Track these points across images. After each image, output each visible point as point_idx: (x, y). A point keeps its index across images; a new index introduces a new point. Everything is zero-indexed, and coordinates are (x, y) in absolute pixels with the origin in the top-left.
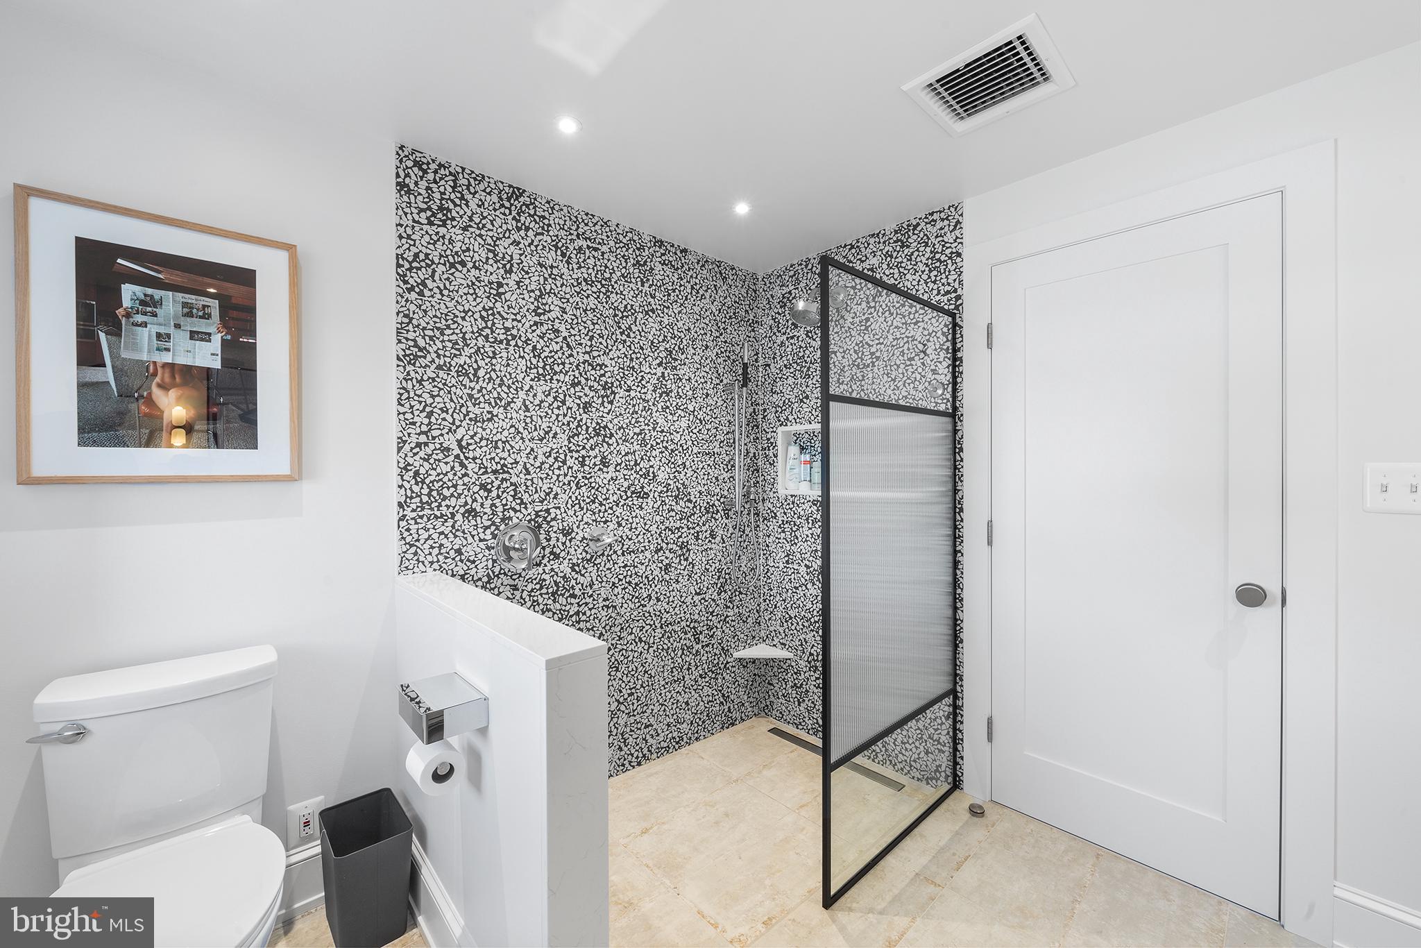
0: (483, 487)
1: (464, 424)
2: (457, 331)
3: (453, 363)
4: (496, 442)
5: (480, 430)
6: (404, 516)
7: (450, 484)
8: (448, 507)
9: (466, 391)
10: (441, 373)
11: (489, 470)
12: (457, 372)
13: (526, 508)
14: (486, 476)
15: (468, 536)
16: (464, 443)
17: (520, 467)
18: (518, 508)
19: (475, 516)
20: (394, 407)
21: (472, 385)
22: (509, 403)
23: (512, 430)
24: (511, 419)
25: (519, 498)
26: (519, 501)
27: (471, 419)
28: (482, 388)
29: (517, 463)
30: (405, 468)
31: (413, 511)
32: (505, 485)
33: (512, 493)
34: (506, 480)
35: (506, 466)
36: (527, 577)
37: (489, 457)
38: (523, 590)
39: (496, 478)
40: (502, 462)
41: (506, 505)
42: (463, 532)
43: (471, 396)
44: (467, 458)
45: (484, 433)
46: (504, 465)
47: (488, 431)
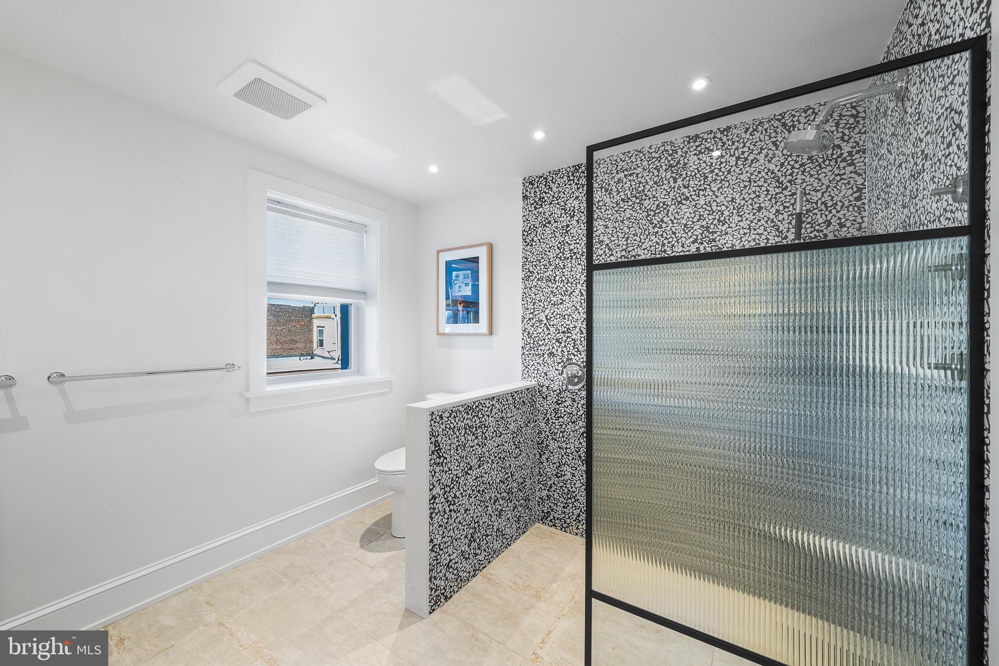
0: (557, 340)
1: (549, 307)
2: (546, 259)
3: (544, 276)
4: (564, 315)
5: (556, 310)
6: (524, 353)
7: (542, 338)
8: (541, 350)
9: (550, 289)
10: (539, 283)
11: (561, 331)
12: (546, 280)
13: (580, 354)
14: (559, 335)
15: (550, 366)
16: (548, 317)
17: (577, 330)
18: (576, 353)
19: (553, 356)
20: (521, 302)
21: (553, 285)
22: (572, 293)
23: (573, 308)
24: (573, 301)
25: (577, 348)
26: (576, 350)
27: (552, 304)
28: (557, 286)
29: (575, 327)
30: (524, 330)
31: (527, 351)
32: (569, 340)
33: (573, 345)
34: (569, 337)
35: (569, 329)
36: (581, 396)
37: (560, 324)
38: (578, 403)
39: (564, 336)
40: (567, 327)
41: (569, 351)
42: (548, 364)
43: (552, 292)
44: (550, 325)
45: (558, 311)
46: (568, 329)
47: (560, 310)
